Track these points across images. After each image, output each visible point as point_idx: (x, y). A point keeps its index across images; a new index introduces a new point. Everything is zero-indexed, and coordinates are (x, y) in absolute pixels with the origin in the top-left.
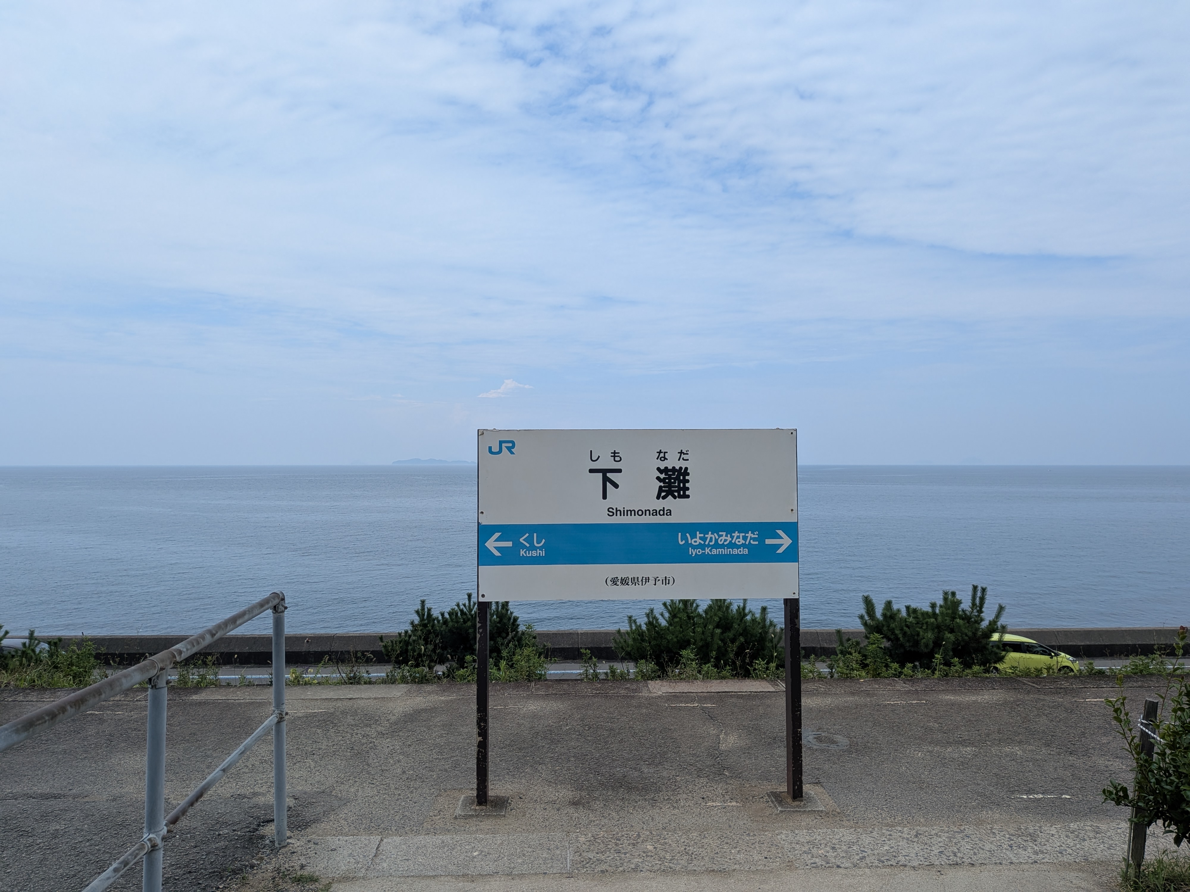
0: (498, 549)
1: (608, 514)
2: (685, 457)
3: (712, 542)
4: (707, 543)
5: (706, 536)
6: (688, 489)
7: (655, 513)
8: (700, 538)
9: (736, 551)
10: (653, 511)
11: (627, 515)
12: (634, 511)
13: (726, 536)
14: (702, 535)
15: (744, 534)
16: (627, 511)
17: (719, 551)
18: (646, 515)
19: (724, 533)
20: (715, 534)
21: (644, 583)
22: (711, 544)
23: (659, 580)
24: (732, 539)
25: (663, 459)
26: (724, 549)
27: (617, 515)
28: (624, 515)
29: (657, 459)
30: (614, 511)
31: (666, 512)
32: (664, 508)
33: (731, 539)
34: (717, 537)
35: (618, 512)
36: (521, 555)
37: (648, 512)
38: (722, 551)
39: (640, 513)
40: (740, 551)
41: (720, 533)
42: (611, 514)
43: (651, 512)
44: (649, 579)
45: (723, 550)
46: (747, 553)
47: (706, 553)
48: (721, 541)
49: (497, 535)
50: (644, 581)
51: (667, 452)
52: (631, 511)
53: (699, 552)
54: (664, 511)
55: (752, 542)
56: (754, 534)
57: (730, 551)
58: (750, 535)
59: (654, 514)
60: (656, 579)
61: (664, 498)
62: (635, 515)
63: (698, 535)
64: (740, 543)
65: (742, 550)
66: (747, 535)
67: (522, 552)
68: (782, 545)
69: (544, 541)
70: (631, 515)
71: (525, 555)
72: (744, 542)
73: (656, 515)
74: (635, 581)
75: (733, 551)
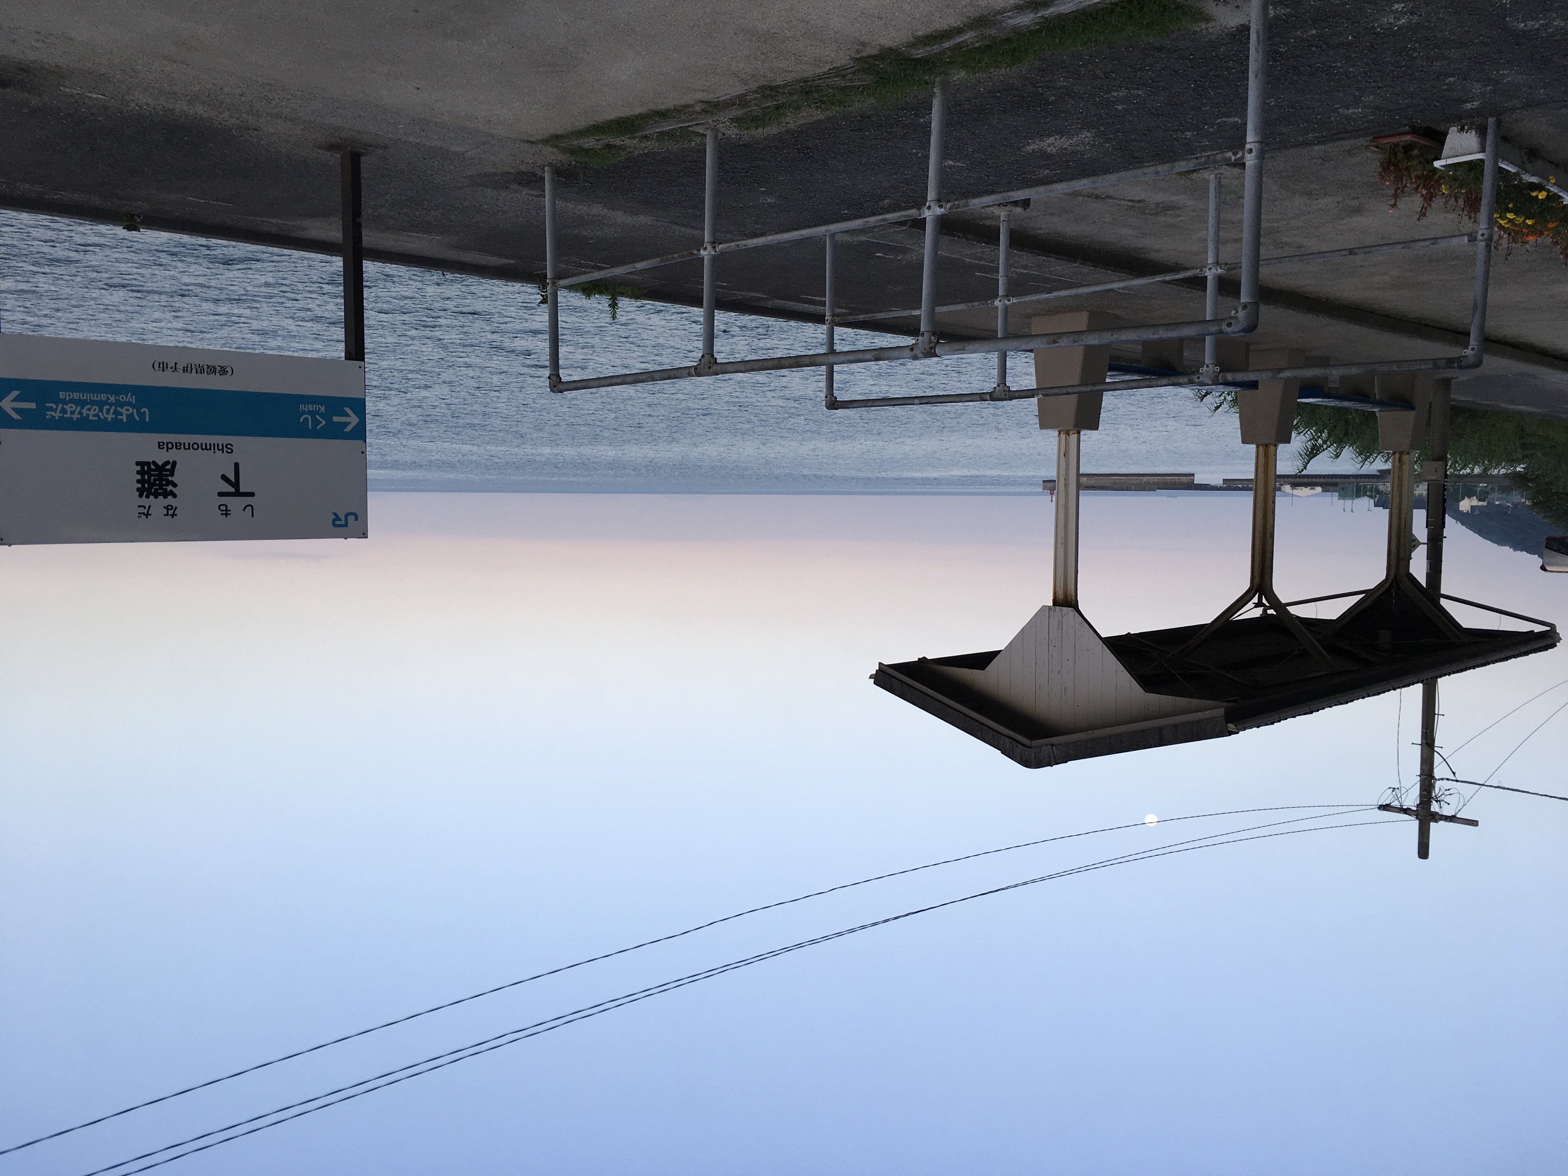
0: (347, 415)
1: (232, 446)
2: (142, 510)
3: (107, 409)
4: (113, 408)
5: (114, 416)
6: (138, 473)
7: (178, 446)
8: (122, 414)
9: (76, 396)
10: (180, 448)
11: (210, 444)
12: (202, 449)
13: (88, 415)
14: (119, 417)
15: (65, 416)
16: (210, 449)
17: (97, 397)
18: (189, 444)
19: (91, 418)
20: (102, 418)
21: (189, 366)
22: (108, 407)
23: (171, 368)
24: (80, 410)
25: (170, 507)
26: (90, 399)
27: (223, 445)
28: (214, 444)
29: (176, 508)
30: (225, 449)
31: (165, 446)
32: (167, 451)
33: (82, 411)
34: (100, 414)
35: (220, 448)
36: (324, 406)
37: (187, 447)
38: (94, 397)
39: (196, 446)
40: (69, 395)
41: (96, 418)
42: (229, 446)
43: (182, 446)
44: (184, 370)
45: (92, 399)
46: (61, 393)
47: (113, 396)
48: (95, 409)
49: (348, 429)
50: (189, 369)
51: (165, 515)
52: (206, 449)
53: (122, 398)
54: (168, 448)
56: (51, 415)
57: (83, 396)
58: (57, 415)
60: (176, 369)
61: (167, 463)
62: (202, 444)
63: (124, 418)
64: (70, 405)
65: (68, 398)
66: (61, 415)
67: (323, 409)
68: (12, 401)
69: (301, 421)
70: (206, 444)
71: (320, 406)
72: (65, 406)
73: (176, 443)
74: (200, 370)
75: (79, 396)
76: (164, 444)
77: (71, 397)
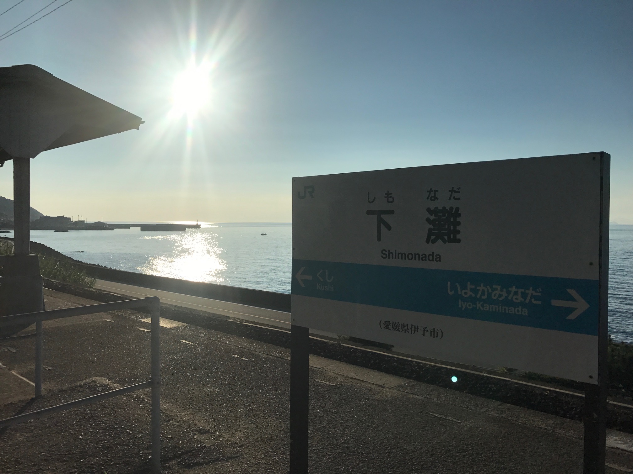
0: (303, 281)
2: (456, 195)
3: (484, 295)
4: (478, 296)
5: (478, 288)
6: (459, 232)
8: (471, 290)
9: (512, 310)
11: (398, 258)
12: (405, 254)
13: (501, 290)
14: (474, 287)
15: (523, 290)
16: (399, 254)
17: (492, 308)
19: (499, 287)
20: (488, 287)
22: (483, 297)
23: (428, 331)
24: (508, 295)
25: (433, 198)
27: (389, 258)
28: (396, 258)
29: (428, 199)
30: (387, 253)
31: (435, 257)
32: (433, 253)
33: (506, 295)
34: (490, 291)
35: (391, 255)
36: (318, 289)
38: (496, 308)
40: (518, 311)
41: (494, 286)
42: (384, 256)
44: (418, 328)
45: (497, 306)
46: (527, 314)
47: (478, 308)
48: (495, 295)
49: (303, 269)
50: (413, 329)
51: (437, 191)
53: (470, 306)
54: (433, 256)
55: (533, 300)
56: (536, 292)
57: (505, 309)
58: (530, 291)
60: (424, 330)
62: (405, 259)
63: (469, 286)
64: (518, 301)
65: (520, 309)
66: (527, 291)
67: (318, 286)
68: (575, 309)
69: (333, 277)
71: (321, 289)
73: (425, 260)
74: (405, 327)
75: (509, 310)
76: (436, 258)
77: (517, 309)
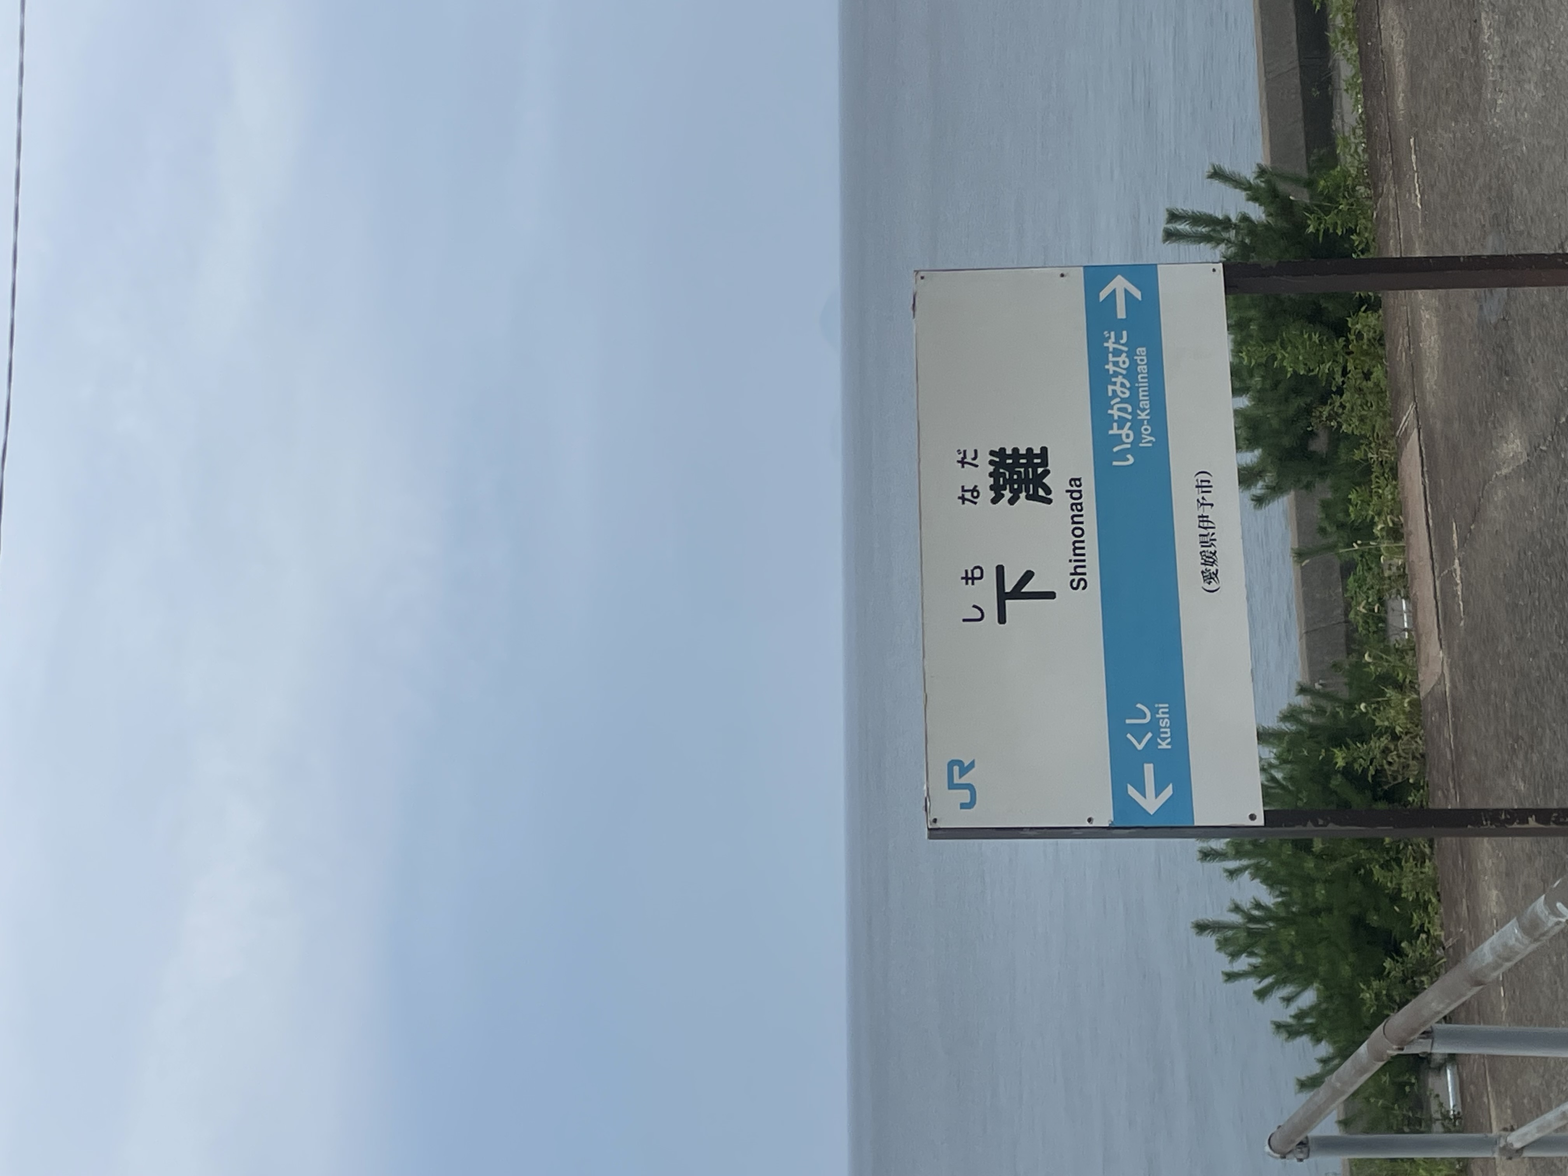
0: (1158, 793)
1: (1084, 588)
2: (970, 455)
3: (1126, 409)
4: (1130, 417)
5: (1116, 418)
6: (1030, 450)
7: (1077, 506)
8: (1121, 427)
9: (1142, 368)
10: (1073, 510)
11: (1083, 555)
12: (1074, 542)
13: (1115, 384)
14: (1115, 425)
15: (1110, 355)
16: (1075, 555)
17: (1144, 396)
18: (1082, 523)
19: (1110, 388)
20: (1112, 403)
21: (1210, 525)
22: (1130, 410)
23: (1203, 498)
24: (1121, 374)
25: (975, 494)
26: (1139, 387)
27: (1084, 574)
28: (1084, 561)
29: (975, 503)
30: (1077, 578)
31: (1075, 488)
32: (1067, 491)
33: (1120, 377)
34: (1118, 400)
35: (1079, 570)
36: (1169, 747)
37: (1076, 519)
38: (1143, 391)
39: (1078, 532)
40: (1142, 360)
41: (1110, 394)
42: (1082, 584)
43: (1076, 513)
44: (1203, 517)
45: (1141, 389)
46: (1144, 349)
47: (1148, 417)
48: (1124, 393)
49: (1132, 791)
50: (1206, 524)
51: (963, 487)
52: (1075, 548)
53: (1146, 430)
54: (1072, 492)
55: (1124, 341)
56: (1109, 337)
57: (1142, 378)
58: (1110, 345)
59: (1079, 507)
60: (1203, 504)
61: (1048, 491)
62: (1083, 542)
63: (1115, 431)
64: (1127, 360)
65: (1138, 358)
66: (1111, 349)
67: (1164, 745)
68: (1126, 291)
69: (1139, 706)
70: (1083, 548)
71: (1169, 740)
72: (1124, 355)
73: (1081, 504)
74: (1207, 541)
75: (1142, 373)
76: (1077, 486)
77: (1139, 362)
